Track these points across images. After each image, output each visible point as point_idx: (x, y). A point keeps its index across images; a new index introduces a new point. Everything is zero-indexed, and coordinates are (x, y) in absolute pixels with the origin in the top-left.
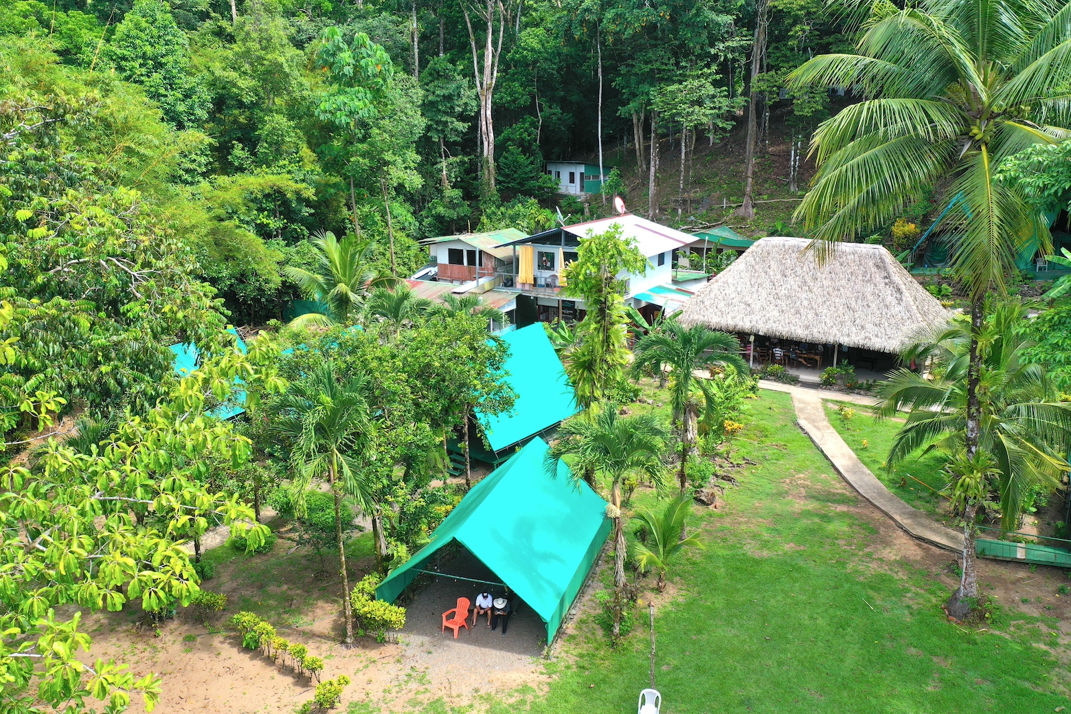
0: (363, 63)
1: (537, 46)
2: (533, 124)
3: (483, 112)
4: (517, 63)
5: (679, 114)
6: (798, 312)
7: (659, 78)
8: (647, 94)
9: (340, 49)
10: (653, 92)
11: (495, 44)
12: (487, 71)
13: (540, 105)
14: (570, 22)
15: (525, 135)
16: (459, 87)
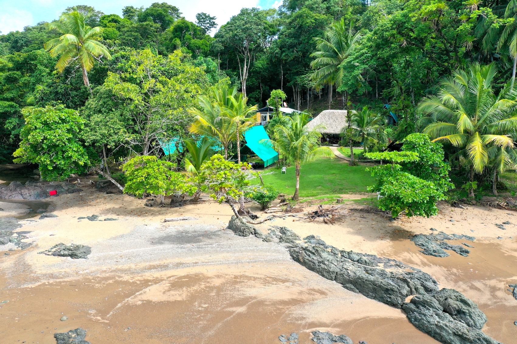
0: (209, 67)
1: (260, 66)
2: (259, 92)
3: (243, 87)
4: (253, 72)
5: (305, 84)
6: (332, 127)
7: (299, 73)
8: (296, 79)
9: (203, 63)
10: (297, 77)
11: (247, 65)
12: (244, 74)
13: (262, 86)
14: (272, 57)
15: (257, 96)
16: (235, 80)
